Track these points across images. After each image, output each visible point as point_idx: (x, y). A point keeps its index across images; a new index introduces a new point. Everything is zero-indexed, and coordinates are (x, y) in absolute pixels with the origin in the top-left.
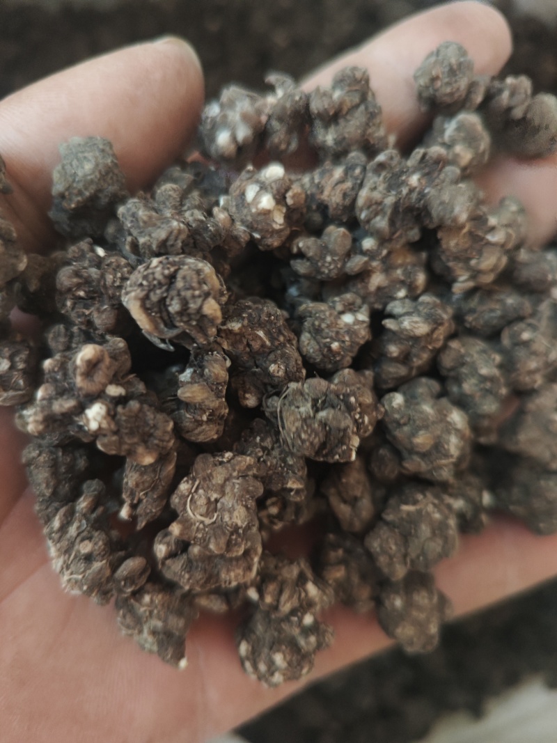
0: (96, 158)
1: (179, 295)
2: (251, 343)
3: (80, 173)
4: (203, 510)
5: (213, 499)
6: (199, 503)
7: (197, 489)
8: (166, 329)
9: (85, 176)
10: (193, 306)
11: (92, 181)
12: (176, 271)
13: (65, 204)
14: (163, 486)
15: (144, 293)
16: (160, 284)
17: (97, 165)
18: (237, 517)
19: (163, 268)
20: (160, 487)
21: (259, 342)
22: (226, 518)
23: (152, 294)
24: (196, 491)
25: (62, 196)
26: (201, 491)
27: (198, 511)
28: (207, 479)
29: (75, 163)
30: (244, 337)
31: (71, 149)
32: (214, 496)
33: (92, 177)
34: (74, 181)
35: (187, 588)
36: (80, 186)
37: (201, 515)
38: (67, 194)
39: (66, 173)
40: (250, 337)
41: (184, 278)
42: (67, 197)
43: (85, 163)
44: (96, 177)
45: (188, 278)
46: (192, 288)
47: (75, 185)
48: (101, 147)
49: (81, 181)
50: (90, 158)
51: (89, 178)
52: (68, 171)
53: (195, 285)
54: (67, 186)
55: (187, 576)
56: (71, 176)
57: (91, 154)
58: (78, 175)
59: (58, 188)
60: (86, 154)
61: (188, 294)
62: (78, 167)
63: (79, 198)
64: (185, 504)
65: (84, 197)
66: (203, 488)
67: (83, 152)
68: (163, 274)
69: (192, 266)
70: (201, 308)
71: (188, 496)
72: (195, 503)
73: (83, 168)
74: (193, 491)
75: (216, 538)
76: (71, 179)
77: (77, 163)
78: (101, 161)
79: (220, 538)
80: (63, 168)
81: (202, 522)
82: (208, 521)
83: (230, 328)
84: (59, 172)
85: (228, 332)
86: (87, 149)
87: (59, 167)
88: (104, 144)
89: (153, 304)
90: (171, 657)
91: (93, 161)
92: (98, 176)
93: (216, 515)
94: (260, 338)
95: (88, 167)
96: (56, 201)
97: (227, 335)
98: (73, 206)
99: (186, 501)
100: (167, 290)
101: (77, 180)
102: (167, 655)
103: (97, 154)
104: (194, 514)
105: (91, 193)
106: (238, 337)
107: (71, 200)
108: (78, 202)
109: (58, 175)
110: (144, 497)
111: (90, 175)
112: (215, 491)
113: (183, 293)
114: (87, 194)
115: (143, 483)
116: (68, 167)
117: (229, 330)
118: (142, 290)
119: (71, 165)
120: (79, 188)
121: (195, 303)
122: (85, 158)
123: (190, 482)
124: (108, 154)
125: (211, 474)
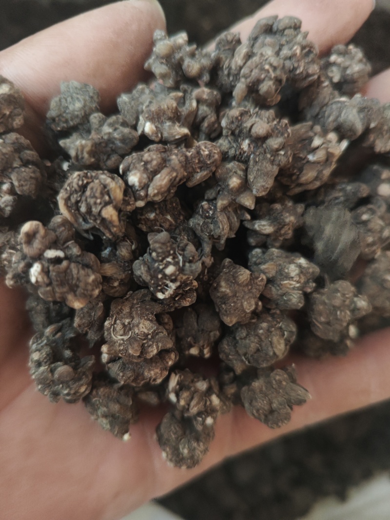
0: (85, 100)
1: (86, 200)
2: (163, 224)
3: (71, 107)
4: (121, 332)
5: (126, 324)
6: (118, 329)
7: (115, 321)
8: (83, 223)
9: (74, 111)
10: (95, 210)
11: (77, 116)
12: (88, 183)
13: (53, 126)
14: (98, 324)
15: (67, 195)
16: (76, 191)
17: (85, 106)
18: (143, 328)
19: (79, 180)
20: (96, 325)
21: (168, 223)
22: (137, 331)
23: (72, 197)
24: (115, 323)
25: (53, 120)
26: (118, 322)
27: (119, 334)
28: (120, 312)
29: (69, 99)
30: (158, 221)
31: (69, 89)
32: (127, 321)
33: (79, 113)
34: (65, 112)
35: (122, 383)
36: (69, 116)
37: (121, 335)
38: (57, 119)
39: (61, 104)
40: (162, 221)
41: (92, 189)
42: (57, 121)
43: (77, 101)
44: (81, 114)
45: (94, 190)
46: (95, 197)
47: (64, 115)
48: (91, 94)
49: (70, 113)
50: (81, 100)
51: (76, 113)
52: (63, 104)
53: (98, 194)
54: (59, 113)
55: (121, 374)
56: (64, 108)
57: (83, 97)
58: (69, 109)
59: (52, 113)
60: (79, 96)
61: (92, 201)
62: (70, 103)
63: (65, 125)
64: (110, 333)
65: (69, 126)
66: (119, 319)
67: (77, 94)
68: (78, 184)
69: (102, 181)
70: (100, 211)
71: (111, 327)
72: (116, 330)
73: (74, 105)
74: (113, 323)
75: (131, 345)
76: (63, 110)
77: (71, 100)
78: (88, 104)
79: (134, 344)
80: (60, 100)
81: (123, 340)
82: (125, 338)
83: (148, 217)
84: (56, 102)
85: (146, 220)
86: (81, 92)
87: (57, 99)
88: (94, 93)
89: (73, 204)
90: (118, 432)
91: (83, 102)
92: (83, 114)
93: (130, 332)
94: (168, 220)
95: (78, 105)
96: (48, 121)
97: (145, 222)
98: (59, 129)
99: (111, 331)
100: (81, 196)
101: (67, 111)
102: (115, 431)
103: (87, 98)
104: (116, 337)
105: (74, 124)
106: (153, 222)
107: (58, 125)
108: (64, 127)
109: (55, 104)
110: (88, 330)
111: (77, 111)
112: (127, 318)
113: (89, 200)
114: (71, 123)
115: (83, 324)
116: (63, 101)
117: (147, 218)
118: (67, 193)
119: (66, 100)
120: (67, 117)
121: (96, 208)
122: (78, 98)
123: (110, 319)
124: (95, 101)
125: (121, 309)
